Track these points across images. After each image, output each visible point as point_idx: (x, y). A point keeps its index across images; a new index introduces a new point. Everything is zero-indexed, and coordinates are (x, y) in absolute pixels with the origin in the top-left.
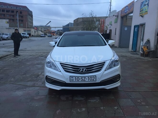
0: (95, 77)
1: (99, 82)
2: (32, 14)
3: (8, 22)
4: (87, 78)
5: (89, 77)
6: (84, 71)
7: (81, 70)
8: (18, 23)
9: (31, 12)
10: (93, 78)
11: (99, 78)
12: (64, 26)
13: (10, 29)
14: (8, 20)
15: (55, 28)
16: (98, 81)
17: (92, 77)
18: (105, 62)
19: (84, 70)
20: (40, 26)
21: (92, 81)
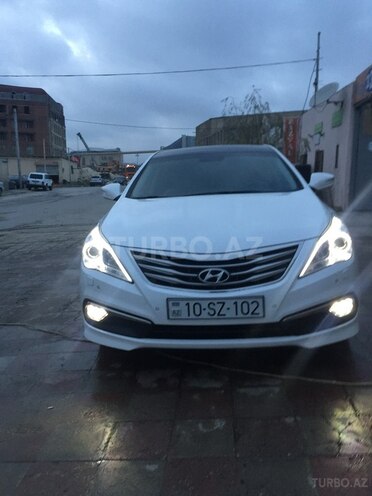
0: (260, 301)
1: (276, 319)
4: (229, 304)
6: (221, 280)
7: (209, 276)
8: (17, 143)
9: (59, 107)
10: (252, 307)
17: (250, 301)
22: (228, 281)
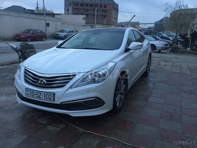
0: (52, 95)
1: (59, 103)
2: (118, 8)
3: (84, 18)
4: (42, 94)
5: (46, 94)
6: (43, 84)
7: (40, 82)
8: (96, 19)
9: (117, 5)
10: (50, 96)
11: (58, 98)
12: (156, 22)
13: (86, 26)
14: (84, 16)
15: (145, 24)
16: (57, 102)
17: (49, 94)
18: (75, 75)
19: (43, 82)
20: (126, 23)
21: (49, 99)
22: (45, 85)
